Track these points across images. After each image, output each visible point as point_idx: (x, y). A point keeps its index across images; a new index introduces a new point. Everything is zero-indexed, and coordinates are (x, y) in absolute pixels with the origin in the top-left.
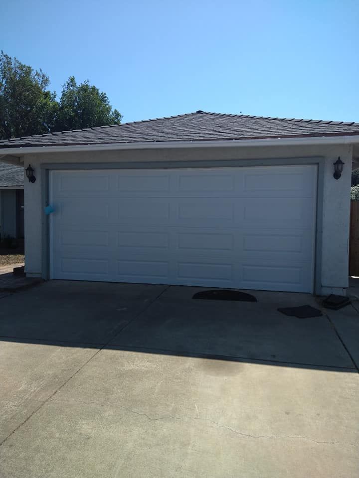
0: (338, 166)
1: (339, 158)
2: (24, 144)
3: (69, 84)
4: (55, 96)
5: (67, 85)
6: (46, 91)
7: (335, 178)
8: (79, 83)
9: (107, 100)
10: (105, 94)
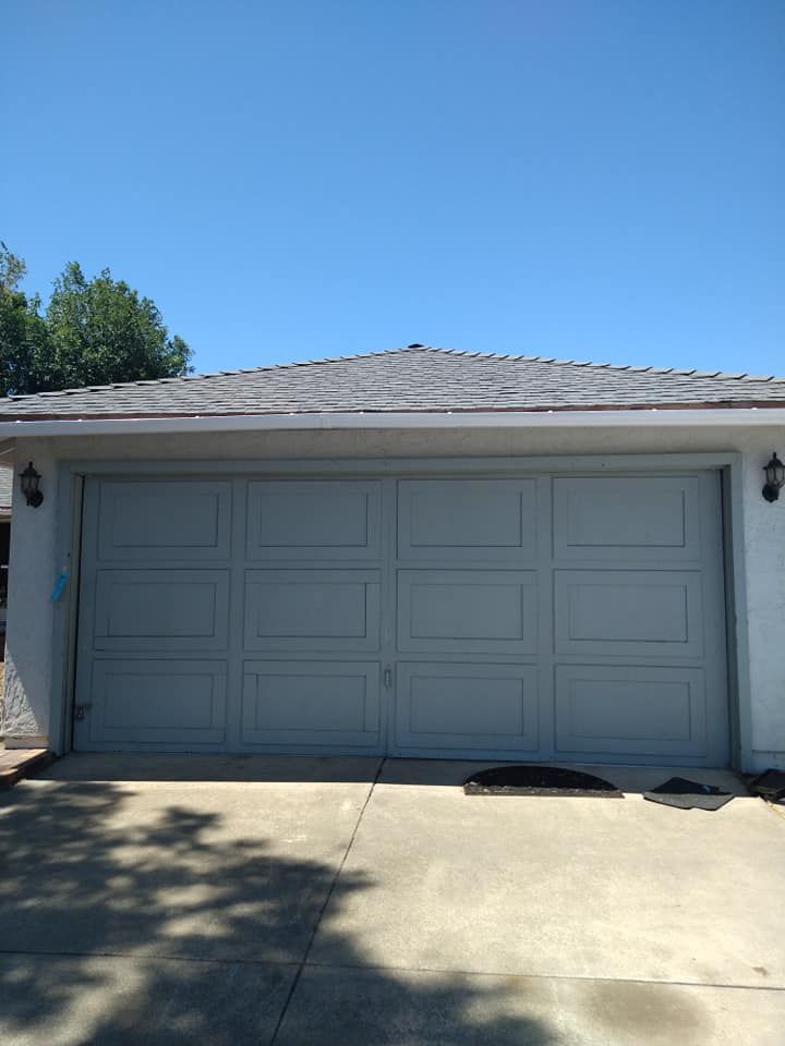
0: (775, 472)
1: (775, 455)
2: (23, 412)
3: (66, 279)
4: (38, 303)
5: (62, 279)
6: (19, 291)
7: (767, 499)
8: (90, 275)
9: (154, 315)
10: (152, 302)
